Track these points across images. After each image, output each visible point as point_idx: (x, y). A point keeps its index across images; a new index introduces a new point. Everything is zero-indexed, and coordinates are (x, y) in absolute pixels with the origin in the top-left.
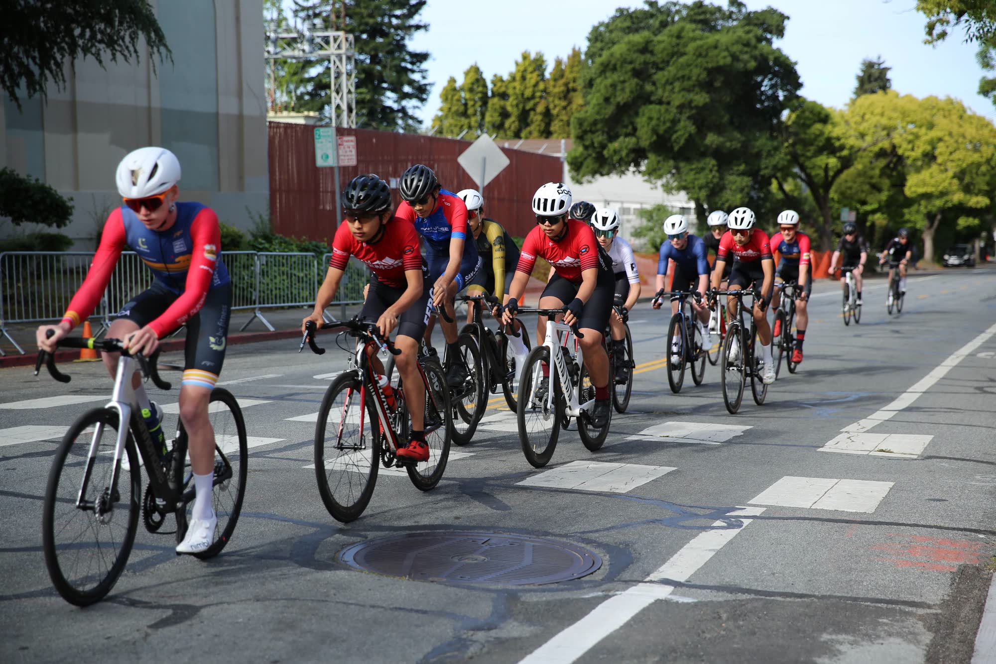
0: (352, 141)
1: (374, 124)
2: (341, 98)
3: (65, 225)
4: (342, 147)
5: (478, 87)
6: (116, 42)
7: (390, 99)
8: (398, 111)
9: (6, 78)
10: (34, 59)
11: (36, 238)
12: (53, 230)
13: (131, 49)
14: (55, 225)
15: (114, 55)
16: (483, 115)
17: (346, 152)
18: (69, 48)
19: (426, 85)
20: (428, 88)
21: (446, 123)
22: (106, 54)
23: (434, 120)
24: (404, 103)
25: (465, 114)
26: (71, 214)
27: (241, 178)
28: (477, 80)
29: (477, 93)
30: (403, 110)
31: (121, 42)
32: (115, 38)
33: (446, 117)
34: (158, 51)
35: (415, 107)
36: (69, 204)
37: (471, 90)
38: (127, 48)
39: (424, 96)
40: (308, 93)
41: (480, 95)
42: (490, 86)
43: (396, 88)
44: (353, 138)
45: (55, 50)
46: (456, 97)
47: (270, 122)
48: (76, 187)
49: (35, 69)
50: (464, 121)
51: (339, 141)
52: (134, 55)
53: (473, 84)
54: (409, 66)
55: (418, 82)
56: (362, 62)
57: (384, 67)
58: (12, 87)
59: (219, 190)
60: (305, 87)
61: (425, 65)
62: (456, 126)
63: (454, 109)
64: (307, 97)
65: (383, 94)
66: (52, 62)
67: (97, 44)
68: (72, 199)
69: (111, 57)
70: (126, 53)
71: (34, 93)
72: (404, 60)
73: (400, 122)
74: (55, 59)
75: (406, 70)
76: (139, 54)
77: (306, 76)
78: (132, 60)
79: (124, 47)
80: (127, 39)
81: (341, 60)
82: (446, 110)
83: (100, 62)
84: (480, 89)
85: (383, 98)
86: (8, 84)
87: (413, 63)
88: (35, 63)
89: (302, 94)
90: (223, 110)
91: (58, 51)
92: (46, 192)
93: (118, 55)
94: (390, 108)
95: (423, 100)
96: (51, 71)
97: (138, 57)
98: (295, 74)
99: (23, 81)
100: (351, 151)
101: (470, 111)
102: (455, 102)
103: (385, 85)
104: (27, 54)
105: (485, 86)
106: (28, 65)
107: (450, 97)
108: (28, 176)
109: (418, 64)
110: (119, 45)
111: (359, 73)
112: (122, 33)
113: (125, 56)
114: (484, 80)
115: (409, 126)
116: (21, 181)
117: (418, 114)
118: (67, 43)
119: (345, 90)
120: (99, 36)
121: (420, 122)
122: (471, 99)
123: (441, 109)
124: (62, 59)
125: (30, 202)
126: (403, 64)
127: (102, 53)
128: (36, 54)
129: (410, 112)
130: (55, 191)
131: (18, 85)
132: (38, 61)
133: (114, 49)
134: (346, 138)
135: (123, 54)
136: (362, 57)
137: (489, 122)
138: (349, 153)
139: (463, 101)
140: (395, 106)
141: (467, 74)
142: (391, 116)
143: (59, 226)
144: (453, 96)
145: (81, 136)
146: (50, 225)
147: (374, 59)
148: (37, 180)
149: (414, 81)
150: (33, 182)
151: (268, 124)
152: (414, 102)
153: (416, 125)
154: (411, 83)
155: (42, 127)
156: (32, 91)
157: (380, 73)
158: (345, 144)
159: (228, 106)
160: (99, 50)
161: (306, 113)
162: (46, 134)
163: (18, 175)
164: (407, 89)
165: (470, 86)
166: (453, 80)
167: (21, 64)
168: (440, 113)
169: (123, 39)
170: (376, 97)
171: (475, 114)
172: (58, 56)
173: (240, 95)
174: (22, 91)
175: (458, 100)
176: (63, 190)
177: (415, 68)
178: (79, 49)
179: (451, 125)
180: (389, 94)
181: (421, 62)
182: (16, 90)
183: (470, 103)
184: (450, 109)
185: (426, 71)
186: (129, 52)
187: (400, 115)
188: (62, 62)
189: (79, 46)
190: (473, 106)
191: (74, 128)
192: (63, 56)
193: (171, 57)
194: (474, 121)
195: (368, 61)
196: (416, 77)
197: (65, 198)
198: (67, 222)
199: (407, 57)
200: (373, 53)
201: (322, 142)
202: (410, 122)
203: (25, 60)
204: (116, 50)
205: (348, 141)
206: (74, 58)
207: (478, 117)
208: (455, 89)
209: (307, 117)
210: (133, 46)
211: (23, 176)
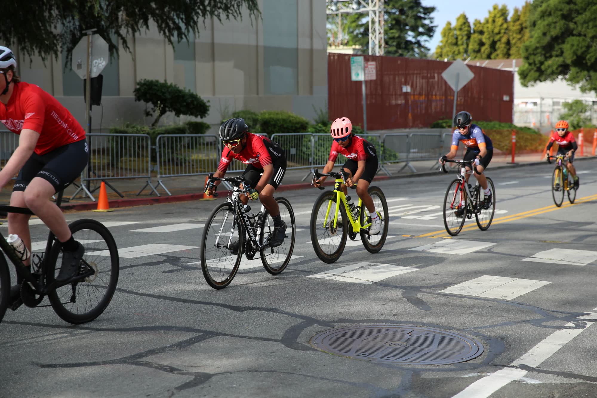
0: (373, 65)
1: (400, 52)
2: (375, 37)
3: (205, 117)
4: (367, 69)
5: (465, 27)
6: (229, 8)
7: (410, 36)
8: (415, 43)
9: (167, 31)
10: (182, 19)
11: (187, 124)
12: (198, 120)
13: (238, 12)
14: (199, 117)
15: (228, 16)
16: (468, 45)
17: (370, 71)
18: (202, 12)
19: (432, 27)
20: (434, 29)
21: (445, 51)
22: (223, 16)
23: (437, 49)
24: (419, 38)
25: (456, 44)
26: (208, 110)
27: (311, 87)
28: (464, 23)
29: (464, 31)
30: (418, 43)
31: (232, 8)
32: (229, 6)
33: (445, 46)
34: (254, 13)
35: (426, 41)
36: (208, 104)
37: (461, 29)
38: (236, 11)
39: (431, 34)
40: (361, 34)
41: (466, 32)
42: (472, 26)
43: (414, 29)
44: (374, 63)
45: (193, 14)
46: (451, 34)
47: (329, 53)
48: (214, 94)
49: (182, 25)
50: (455, 48)
51: (366, 65)
52: (239, 15)
53: (461, 25)
54: (422, 15)
55: (428, 25)
56: (394, 13)
57: (407, 16)
58: (170, 36)
59: (298, 94)
60: (359, 30)
61: (432, 15)
62: (451, 51)
63: (450, 41)
64: (360, 36)
65: (406, 33)
66: (192, 21)
67: (218, 10)
68: (209, 101)
69: (226, 17)
70: (235, 14)
71: (181, 40)
72: (420, 12)
73: (416, 50)
74: (193, 19)
75: (421, 18)
76: (242, 15)
77: (360, 23)
78: (239, 18)
79: (234, 11)
80: (236, 6)
81: (375, 14)
82: (444, 42)
83: (220, 20)
84: (466, 28)
85: (406, 36)
86: (167, 34)
87: (425, 14)
88: (183, 22)
89: (357, 34)
90: (300, 47)
91: (195, 14)
92: (194, 97)
93: (230, 16)
94: (410, 42)
95: (430, 36)
96: (191, 27)
97: (241, 17)
98: (354, 22)
99: (175, 33)
100: (373, 71)
101: (460, 42)
102: (450, 37)
103: (407, 28)
104: (178, 17)
105: (469, 26)
106: (179, 23)
107: (447, 34)
108: (185, 88)
109: (428, 14)
110: (231, 10)
111: (392, 20)
112: (233, 3)
113: (235, 16)
114: (469, 23)
115: (422, 52)
116: (180, 91)
117: (427, 45)
118: (201, 10)
119: (377, 32)
120: (219, 5)
121: (429, 50)
122: (460, 35)
123: (442, 42)
124: (197, 19)
125: (185, 104)
126: (419, 14)
127: (221, 15)
128: (183, 17)
129: (423, 44)
130: (200, 97)
131: (173, 35)
132: (184, 20)
133: (228, 12)
134: (370, 63)
135: (233, 15)
136: (394, 11)
137: (471, 49)
138: (371, 72)
139: (456, 36)
140: (413, 40)
141: (458, 19)
142: (411, 46)
143: (201, 118)
144: (449, 33)
145: (217, 63)
146: (196, 116)
147: (402, 12)
148: (189, 90)
149: (425, 25)
150: (187, 91)
151: (328, 54)
152: (425, 37)
153: (426, 52)
154: (423, 26)
155: (194, 58)
156: (180, 39)
157: (405, 20)
158: (369, 67)
159: (304, 44)
160: (220, 13)
161: (354, 47)
162: (197, 63)
163: (178, 87)
164: (421, 30)
165: (460, 27)
166: (449, 24)
167: (174, 23)
168: (441, 44)
169: (233, 6)
170: (402, 35)
171: (462, 44)
172: (195, 18)
173: (311, 37)
174: (175, 38)
175: (452, 36)
176: (204, 95)
177: (426, 16)
178: (208, 13)
179: (447, 52)
180: (410, 33)
181: (430, 13)
182: (172, 38)
183: (460, 37)
184: (447, 41)
185: (433, 18)
186: (237, 13)
187: (416, 45)
188: (197, 21)
189: (208, 11)
190: (462, 39)
191: (213, 59)
192: (198, 17)
193: (261, 16)
194: (462, 48)
195: (397, 13)
196: (427, 22)
197: (205, 101)
198: (206, 115)
199: (422, 10)
200: (400, 8)
201: (355, 66)
202: (423, 50)
203: (177, 21)
204: (229, 13)
205: (371, 65)
206: (205, 18)
207: (465, 46)
208: (450, 29)
209: (354, 49)
210: (239, 10)
211: (181, 88)
